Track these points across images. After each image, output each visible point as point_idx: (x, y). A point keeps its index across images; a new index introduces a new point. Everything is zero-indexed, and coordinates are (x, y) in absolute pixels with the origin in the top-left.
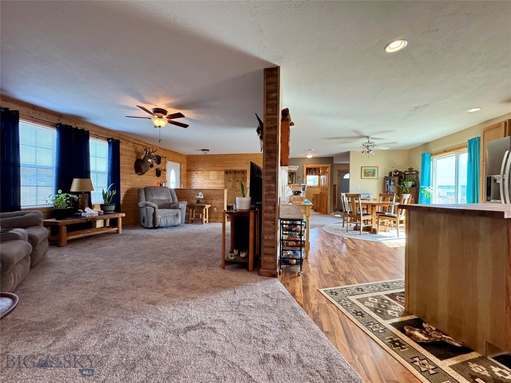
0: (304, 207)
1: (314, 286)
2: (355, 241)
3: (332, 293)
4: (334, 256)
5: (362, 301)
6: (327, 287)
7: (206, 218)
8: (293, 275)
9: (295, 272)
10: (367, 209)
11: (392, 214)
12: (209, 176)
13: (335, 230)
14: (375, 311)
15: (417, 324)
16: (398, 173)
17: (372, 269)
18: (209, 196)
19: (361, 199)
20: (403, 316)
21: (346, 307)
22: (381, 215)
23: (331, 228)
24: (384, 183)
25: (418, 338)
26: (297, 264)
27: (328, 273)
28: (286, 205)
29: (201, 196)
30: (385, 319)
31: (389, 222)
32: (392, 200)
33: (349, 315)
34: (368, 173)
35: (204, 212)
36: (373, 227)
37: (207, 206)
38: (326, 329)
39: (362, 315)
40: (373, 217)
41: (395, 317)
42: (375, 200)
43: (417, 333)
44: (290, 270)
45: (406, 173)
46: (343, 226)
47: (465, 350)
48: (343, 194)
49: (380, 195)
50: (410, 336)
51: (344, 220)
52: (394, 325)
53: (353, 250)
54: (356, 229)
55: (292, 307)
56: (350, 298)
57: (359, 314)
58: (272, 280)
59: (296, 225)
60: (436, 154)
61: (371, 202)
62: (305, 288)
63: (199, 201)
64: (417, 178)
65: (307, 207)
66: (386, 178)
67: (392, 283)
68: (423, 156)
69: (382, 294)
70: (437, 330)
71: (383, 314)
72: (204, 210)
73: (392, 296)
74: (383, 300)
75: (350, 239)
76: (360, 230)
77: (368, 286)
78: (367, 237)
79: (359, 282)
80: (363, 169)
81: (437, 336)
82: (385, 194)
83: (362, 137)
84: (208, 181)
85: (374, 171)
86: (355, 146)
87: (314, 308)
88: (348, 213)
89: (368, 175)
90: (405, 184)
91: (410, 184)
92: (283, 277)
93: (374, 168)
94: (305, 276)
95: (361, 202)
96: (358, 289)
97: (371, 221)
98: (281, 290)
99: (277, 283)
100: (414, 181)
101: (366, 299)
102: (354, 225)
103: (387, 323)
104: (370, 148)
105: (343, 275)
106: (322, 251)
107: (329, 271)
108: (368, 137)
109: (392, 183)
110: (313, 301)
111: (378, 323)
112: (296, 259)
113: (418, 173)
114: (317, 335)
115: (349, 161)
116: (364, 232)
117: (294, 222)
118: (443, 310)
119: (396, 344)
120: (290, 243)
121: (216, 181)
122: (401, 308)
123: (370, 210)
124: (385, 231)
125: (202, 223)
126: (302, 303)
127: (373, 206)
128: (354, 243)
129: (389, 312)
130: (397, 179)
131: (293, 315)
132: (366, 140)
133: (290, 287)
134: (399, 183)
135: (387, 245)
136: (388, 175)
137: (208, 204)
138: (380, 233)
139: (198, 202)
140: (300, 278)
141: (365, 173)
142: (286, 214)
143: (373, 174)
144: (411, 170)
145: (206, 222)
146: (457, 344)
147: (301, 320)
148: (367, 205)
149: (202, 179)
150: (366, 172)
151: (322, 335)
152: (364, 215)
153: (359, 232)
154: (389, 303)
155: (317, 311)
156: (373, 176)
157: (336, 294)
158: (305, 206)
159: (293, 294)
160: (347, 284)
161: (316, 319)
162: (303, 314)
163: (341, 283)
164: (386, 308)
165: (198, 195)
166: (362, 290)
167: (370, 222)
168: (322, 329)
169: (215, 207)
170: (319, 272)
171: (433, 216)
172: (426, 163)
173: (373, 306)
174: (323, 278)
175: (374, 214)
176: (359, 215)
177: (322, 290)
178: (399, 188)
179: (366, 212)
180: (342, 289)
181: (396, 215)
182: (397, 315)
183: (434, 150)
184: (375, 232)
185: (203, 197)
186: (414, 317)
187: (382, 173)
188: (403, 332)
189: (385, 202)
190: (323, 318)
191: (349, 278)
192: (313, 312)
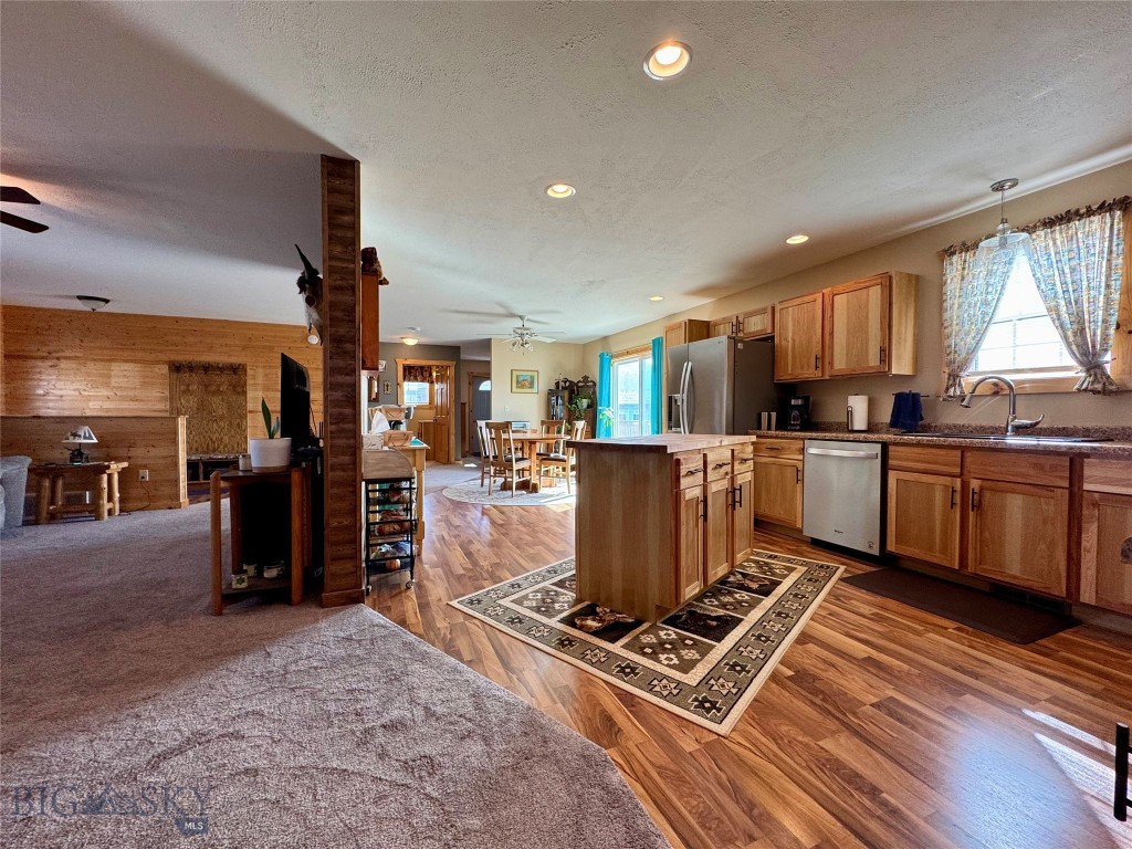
0: (411, 453)
1: (440, 600)
2: (505, 509)
3: (471, 602)
4: (471, 542)
5: (519, 602)
6: (464, 595)
7: (110, 499)
8: (397, 591)
9: (399, 585)
10: (522, 449)
11: (561, 456)
12: (109, 376)
13: (466, 494)
14: (538, 610)
15: (590, 611)
16: (568, 384)
17: (532, 551)
18: (116, 436)
19: (513, 432)
20: (574, 606)
21: (497, 618)
22: (545, 458)
23: (459, 491)
24: (549, 400)
25: (591, 628)
26: (403, 566)
27: (462, 572)
28: (377, 452)
29: (87, 437)
30: (551, 616)
31: (556, 470)
32: (559, 432)
33: (500, 626)
34: (523, 383)
35: (105, 485)
36: (533, 482)
37: (115, 467)
38: (467, 657)
39: (520, 622)
40: (531, 463)
41: (565, 610)
42: (535, 431)
43: (590, 622)
44: (387, 583)
45: (580, 384)
46: (482, 485)
47: (638, 623)
48: (482, 423)
49: (543, 423)
50: (581, 628)
51: (483, 473)
52: (562, 621)
53: (501, 525)
54: (506, 487)
55: (405, 644)
56: (501, 602)
57: (516, 620)
58: (354, 608)
59: (399, 490)
60: (618, 356)
61: (529, 436)
62: (424, 606)
63: (81, 454)
64: (594, 393)
65: (417, 452)
66: (551, 393)
67: (561, 564)
68: (601, 356)
69: (547, 584)
70: (611, 611)
71: (549, 613)
72: (105, 477)
73: (561, 584)
74: (548, 592)
75: (495, 507)
76: (511, 489)
77: (527, 578)
78: (524, 499)
79: (514, 576)
80: (515, 373)
81: (610, 618)
82: (550, 421)
83: (512, 315)
84: (105, 392)
85: (532, 378)
86: (500, 331)
87: (445, 634)
88: (491, 459)
89: (523, 386)
90: (579, 404)
91: (585, 402)
92: (374, 600)
93: (532, 373)
94: (420, 586)
95: (512, 436)
96: (513, 586)
97: (530, 470)
98: (377, 621)
99: (367, 613)
100: (590, 398)
101: (526, 597)
102: (500, 480)
103: (554, 622)
104: (526, 338)
105: (487, 571)
106: (447, 537)
107: (464, 569)
108: (522, 318)
109: (560, 401)
110: (441, 624)
111: (543, 625)
112: (400, 558)
113: (595, 384)
114: (455, 670)
115: (490, 355)
116: (519, 492)
117: (396, 485)
118: (617, 585)
119: (565, 643)
120: (387, 528)
121: (137, 393)
122: (570, 596)
123: (526, 450)
124: (550, 486)
125: (98, 517)
126: (421, 631)
127: (532, 442)
128: (502, 513)
129: (557, 606)
130: (566, 394)
131: (407, 655)
132: (519, 323)
133: (394, 612)
134: (571, 401)
135: (554, 508)
136: (553, 387)
137: (118, 460)
138: (542, 491)
139: (78, 453)
140: (412, 593)
141: (518, 382)
142: (379, 470)
143: (531, 385)
144: (586, 378)
145: (110, 512)
146: (630, 620)
147: (424, 658)
148: (522, 441)
149: (77, 385)
150: (521, 379)
151: (462, 667)
152: (518, 460)
153: (509, 493)
154: (557, 594)
155: (449, 636)
156: (531, 387)
157: (479, 602)
158: (414, 450)
159: (403, 623)
160: (496, 583)
161: (450, 649)
162: (425, 648)
163: (485, 583)
164: (553, 602)
165: (75, 435)
166: (519, 587)
167: (526, 473)
168: (462, 660)
169: (145, 467)
170: (446, 573)
171: (606, 456)
172: (606, 368)
173: (534, 605)
174: (454, 582)
175: (534, 456)
176: (510, 461)
177: (454, 603)
178: (570, 410)
179: (520, 455)
180: (488, 592)
181: (565, 457)
182: (566, 608)
183: (615, 349)
184: (535, 489)
185: (96, 441)
186: (587, 603)
187: (544, 383)
188: (573, 625)
189: (551, 436)
190: (462, 644)
191: (498, 573)
192: (444, 639)
